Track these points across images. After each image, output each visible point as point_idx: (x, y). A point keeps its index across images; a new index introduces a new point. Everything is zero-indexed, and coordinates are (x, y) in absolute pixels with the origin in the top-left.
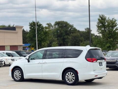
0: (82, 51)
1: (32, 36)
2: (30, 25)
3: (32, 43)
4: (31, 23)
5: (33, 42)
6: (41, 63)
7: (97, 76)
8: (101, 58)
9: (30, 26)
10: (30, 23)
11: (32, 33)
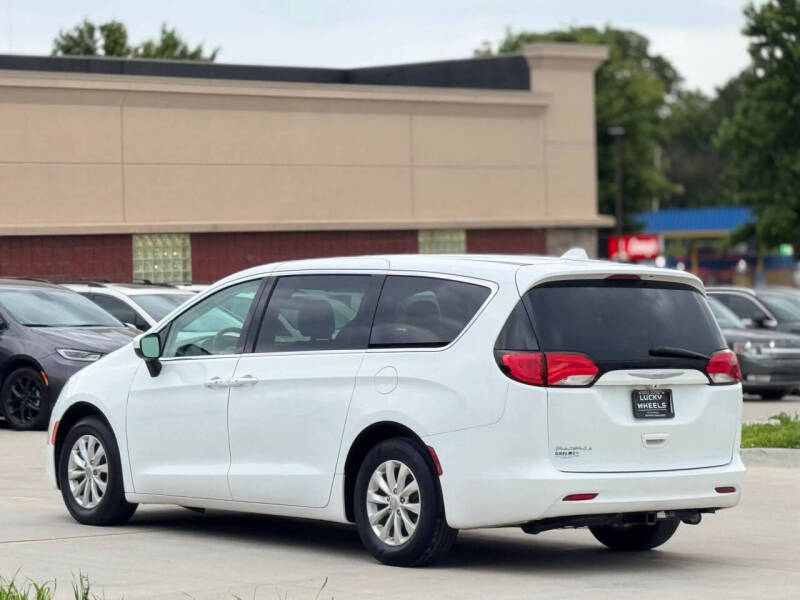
0: (488, 291)
1: (771, 136)
2: (753, 31)
3: (770, 201)
4: (758, 9)
5: (777, 196)
6: (222, 387)
7: (592, 496)
8: (652, 353)
9: (756, 40)
10: (749, 12)
11: (767, 106)
